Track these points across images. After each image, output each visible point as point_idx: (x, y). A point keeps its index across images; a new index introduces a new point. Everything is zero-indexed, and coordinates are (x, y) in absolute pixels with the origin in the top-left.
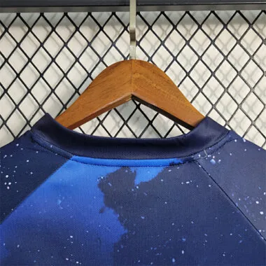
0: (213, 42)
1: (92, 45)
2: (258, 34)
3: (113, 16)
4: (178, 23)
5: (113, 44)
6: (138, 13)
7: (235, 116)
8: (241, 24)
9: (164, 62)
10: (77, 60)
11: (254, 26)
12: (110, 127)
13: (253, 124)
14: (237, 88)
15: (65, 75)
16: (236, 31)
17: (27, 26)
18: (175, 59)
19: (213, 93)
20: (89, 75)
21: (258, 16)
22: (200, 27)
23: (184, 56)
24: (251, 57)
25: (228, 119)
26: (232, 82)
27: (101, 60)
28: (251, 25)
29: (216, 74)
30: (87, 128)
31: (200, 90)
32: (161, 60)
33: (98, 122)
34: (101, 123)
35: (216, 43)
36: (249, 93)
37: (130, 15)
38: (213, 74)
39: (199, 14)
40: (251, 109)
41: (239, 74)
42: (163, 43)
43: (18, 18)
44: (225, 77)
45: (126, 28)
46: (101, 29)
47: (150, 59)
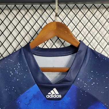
0: (85, 15)
1: (42, 16)
2: (100, 12)
3: (49, 6)
4: (72, 9)
5: (49, 16)
6: (58, 5)
7: (92, 41)
8: (94, 9)
10: (37, 22)
11: (99, 10)
13: (99, 44)
14: (93, 31)
15: (32, 27)
16: (93, 11)
17: (18, 9)
18: (71, 21)
19: (85, 33)
20: (41, 27)
21: (100, 6)
22: (80, 10)
23: (74, 20)
24: (98, 21)
25: (90, 42)
26: (91, 29)
27: (45, 22)
28: (98, 9)
29: (86, 27)
30: (40, 46)
31: (80, 32)
32: (66, 22)
33: (44, 44)
34: (45, 44)
35: (86, 16)
36: (97, 33)
37: (56, 6)
38: (85, 26)
39: (80, 5)
40: (98, 39)
41: (94, 26)
42: (67, 16)
43: (15, 7)
44: (89, 28)
45: (54, 10)
46: (45, 11)
47: (63, 21)
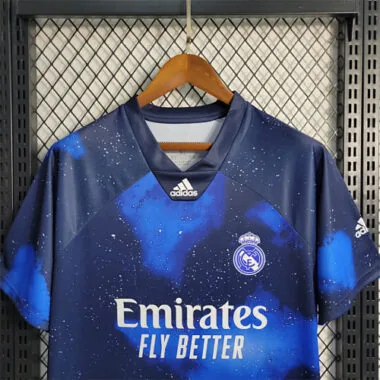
1: (159, 42)
5: (174, 41)
6: (193, 19)
9: (211, 55)
10: (148, 53)
12: (173, 101)
15: (140, 64)
18: (219, 52)
20: (157, 64)
27: (166, 53)
30: (156, 103)
34: (166, 99)
45: (183, 30)
46: (165, 30)
47: (201, 52)
